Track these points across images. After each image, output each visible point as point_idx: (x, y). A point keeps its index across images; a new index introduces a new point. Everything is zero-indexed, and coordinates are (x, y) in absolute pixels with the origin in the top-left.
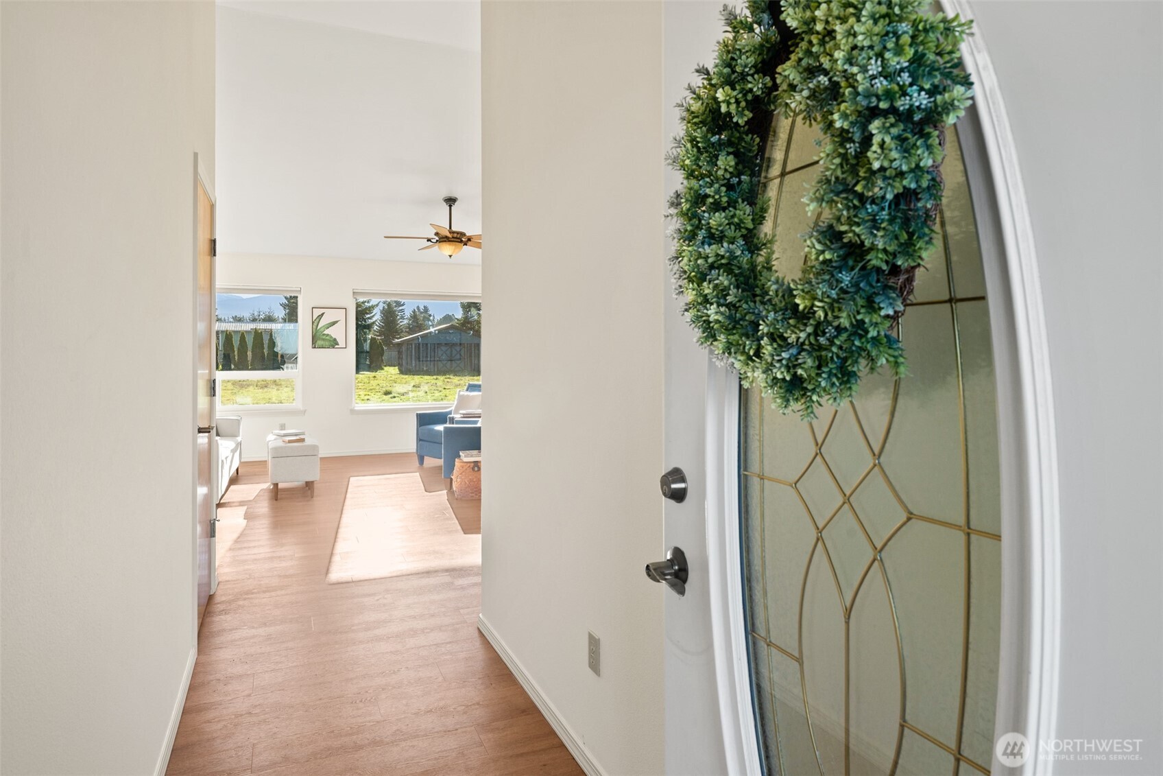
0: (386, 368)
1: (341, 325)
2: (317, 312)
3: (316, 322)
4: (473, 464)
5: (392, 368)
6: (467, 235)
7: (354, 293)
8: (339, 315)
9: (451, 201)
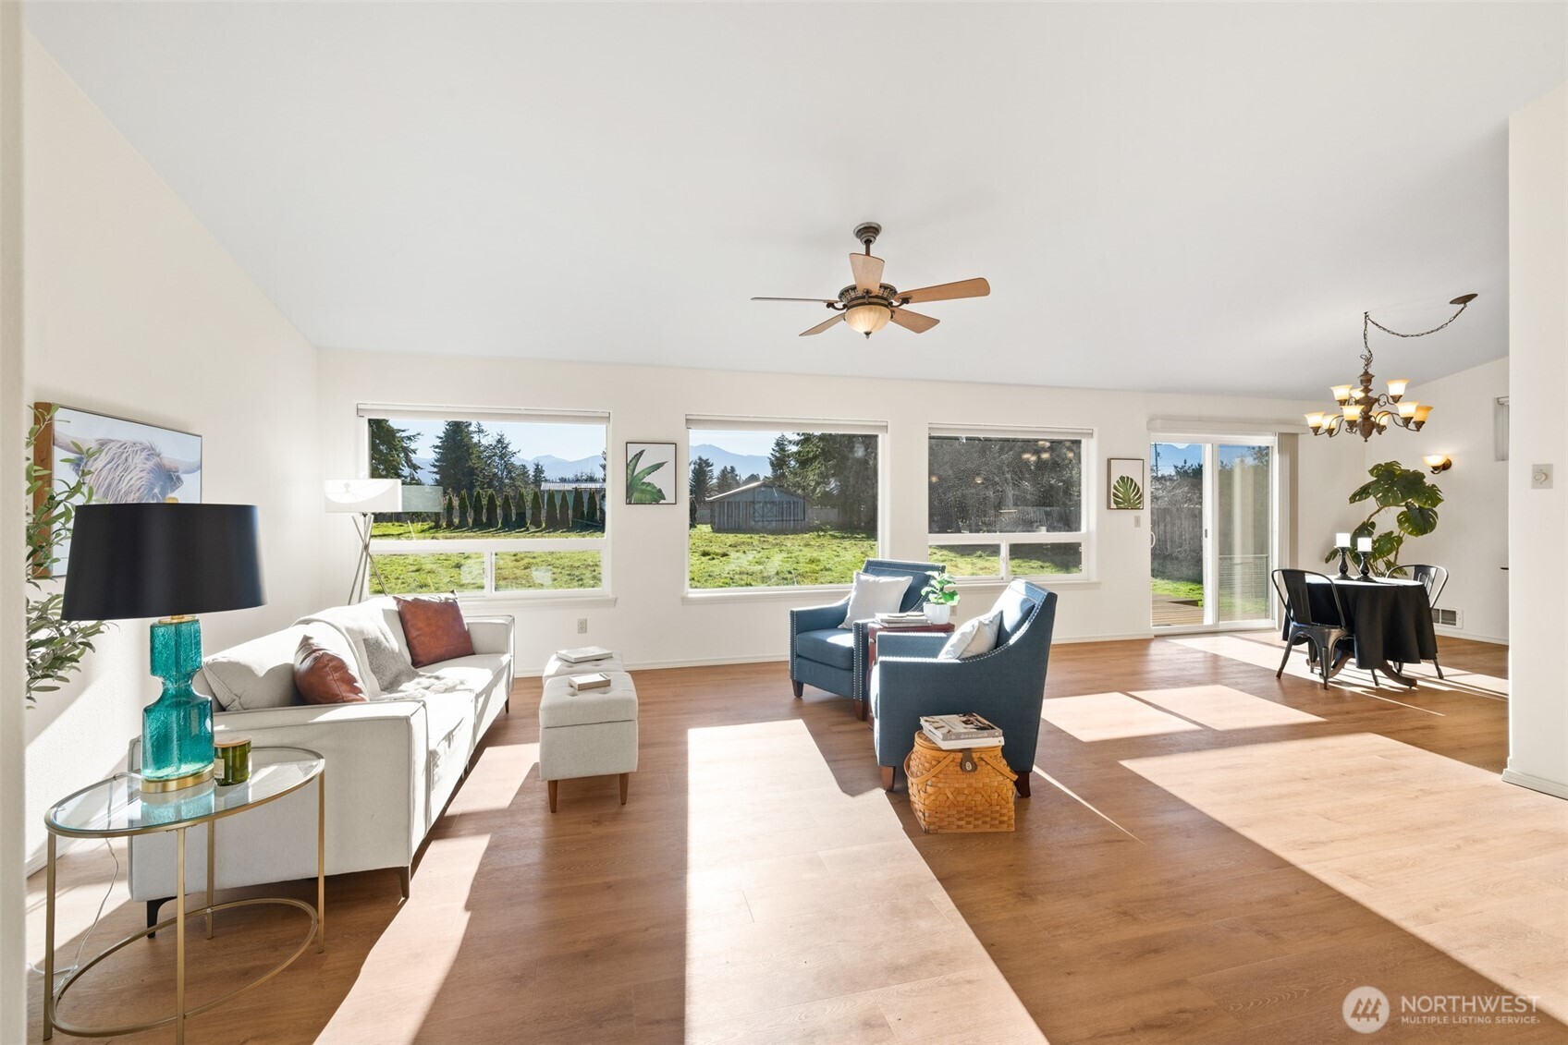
0: (699, 526)
1: (667, 470)
2: (634, 450)
3: (632, 464)
4: (960, 755)
5: (704, 526)
6: (899, 290)
7: (687, 420)
8: (665, 454)
9: (868, 233)
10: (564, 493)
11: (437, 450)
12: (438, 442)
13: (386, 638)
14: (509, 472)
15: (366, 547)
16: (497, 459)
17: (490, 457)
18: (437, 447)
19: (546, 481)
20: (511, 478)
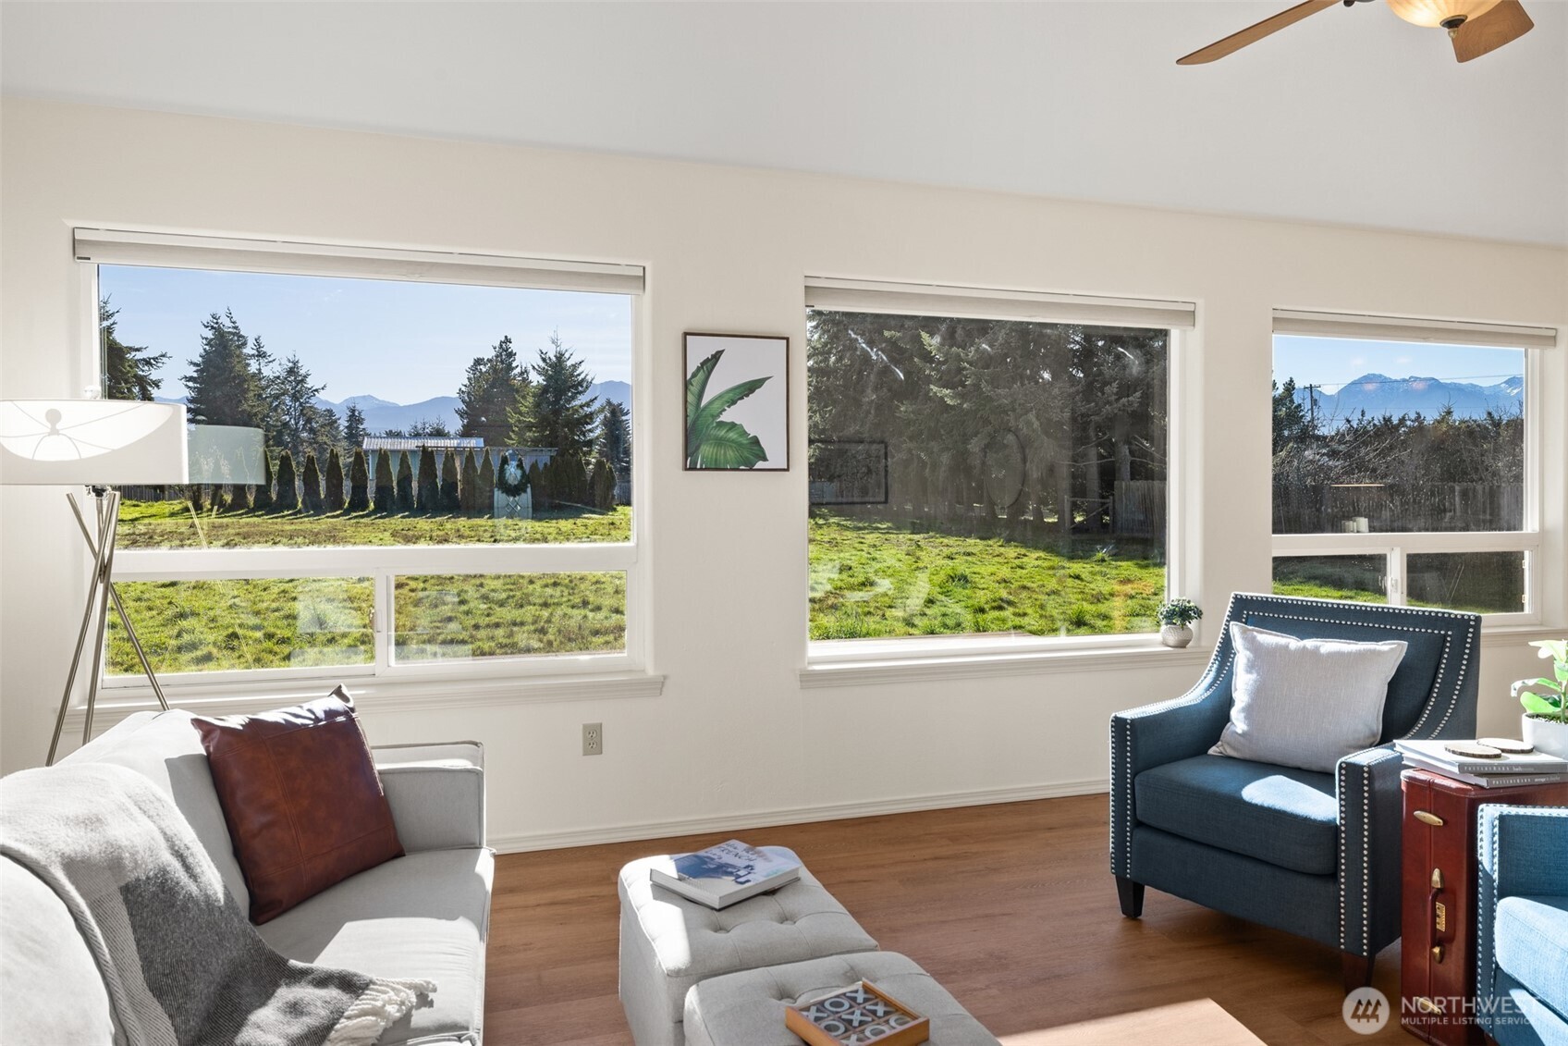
2: (700, 350)
3: (696, 382)
7: (807, 287)
8: (765, 360)
10: (404, 456)
11: (191, 384)
12: (191, 371)
13: (187, 868)
14: (309, 421)
15: (104, 570)
16: (287, 400)
17: (277, 397)
18: (191, 379)
19: (369, 435)
20: (312, 430)
